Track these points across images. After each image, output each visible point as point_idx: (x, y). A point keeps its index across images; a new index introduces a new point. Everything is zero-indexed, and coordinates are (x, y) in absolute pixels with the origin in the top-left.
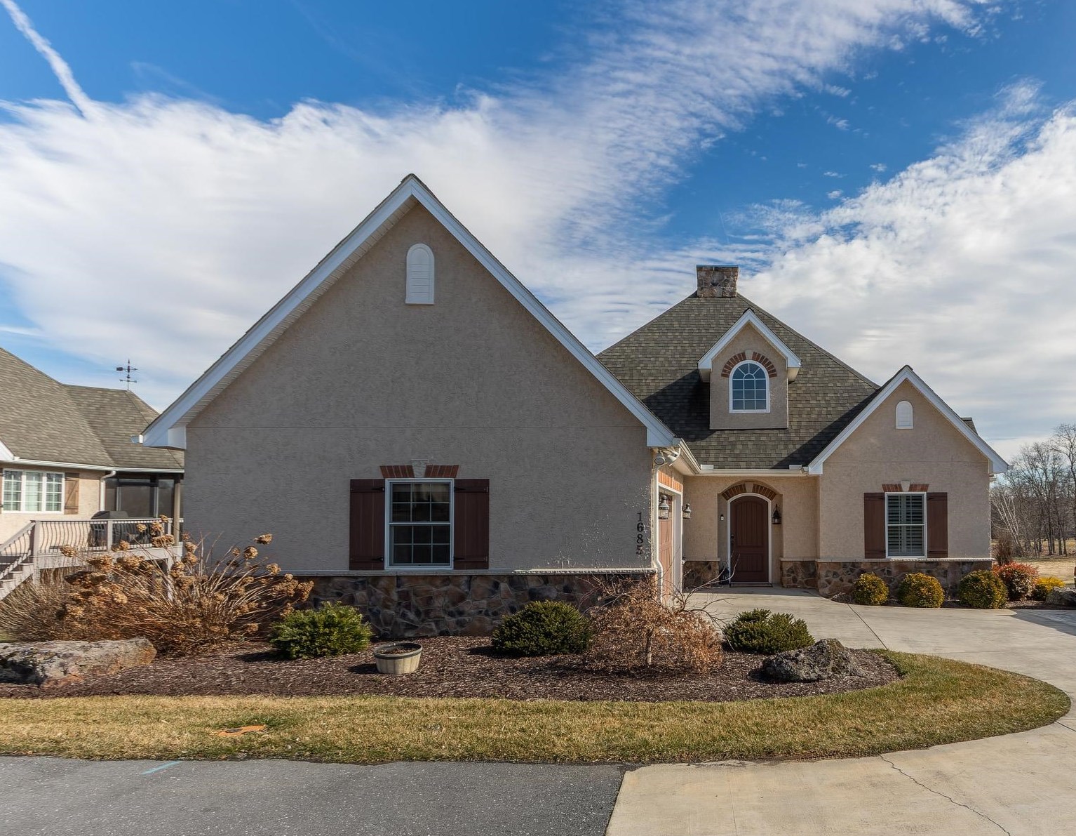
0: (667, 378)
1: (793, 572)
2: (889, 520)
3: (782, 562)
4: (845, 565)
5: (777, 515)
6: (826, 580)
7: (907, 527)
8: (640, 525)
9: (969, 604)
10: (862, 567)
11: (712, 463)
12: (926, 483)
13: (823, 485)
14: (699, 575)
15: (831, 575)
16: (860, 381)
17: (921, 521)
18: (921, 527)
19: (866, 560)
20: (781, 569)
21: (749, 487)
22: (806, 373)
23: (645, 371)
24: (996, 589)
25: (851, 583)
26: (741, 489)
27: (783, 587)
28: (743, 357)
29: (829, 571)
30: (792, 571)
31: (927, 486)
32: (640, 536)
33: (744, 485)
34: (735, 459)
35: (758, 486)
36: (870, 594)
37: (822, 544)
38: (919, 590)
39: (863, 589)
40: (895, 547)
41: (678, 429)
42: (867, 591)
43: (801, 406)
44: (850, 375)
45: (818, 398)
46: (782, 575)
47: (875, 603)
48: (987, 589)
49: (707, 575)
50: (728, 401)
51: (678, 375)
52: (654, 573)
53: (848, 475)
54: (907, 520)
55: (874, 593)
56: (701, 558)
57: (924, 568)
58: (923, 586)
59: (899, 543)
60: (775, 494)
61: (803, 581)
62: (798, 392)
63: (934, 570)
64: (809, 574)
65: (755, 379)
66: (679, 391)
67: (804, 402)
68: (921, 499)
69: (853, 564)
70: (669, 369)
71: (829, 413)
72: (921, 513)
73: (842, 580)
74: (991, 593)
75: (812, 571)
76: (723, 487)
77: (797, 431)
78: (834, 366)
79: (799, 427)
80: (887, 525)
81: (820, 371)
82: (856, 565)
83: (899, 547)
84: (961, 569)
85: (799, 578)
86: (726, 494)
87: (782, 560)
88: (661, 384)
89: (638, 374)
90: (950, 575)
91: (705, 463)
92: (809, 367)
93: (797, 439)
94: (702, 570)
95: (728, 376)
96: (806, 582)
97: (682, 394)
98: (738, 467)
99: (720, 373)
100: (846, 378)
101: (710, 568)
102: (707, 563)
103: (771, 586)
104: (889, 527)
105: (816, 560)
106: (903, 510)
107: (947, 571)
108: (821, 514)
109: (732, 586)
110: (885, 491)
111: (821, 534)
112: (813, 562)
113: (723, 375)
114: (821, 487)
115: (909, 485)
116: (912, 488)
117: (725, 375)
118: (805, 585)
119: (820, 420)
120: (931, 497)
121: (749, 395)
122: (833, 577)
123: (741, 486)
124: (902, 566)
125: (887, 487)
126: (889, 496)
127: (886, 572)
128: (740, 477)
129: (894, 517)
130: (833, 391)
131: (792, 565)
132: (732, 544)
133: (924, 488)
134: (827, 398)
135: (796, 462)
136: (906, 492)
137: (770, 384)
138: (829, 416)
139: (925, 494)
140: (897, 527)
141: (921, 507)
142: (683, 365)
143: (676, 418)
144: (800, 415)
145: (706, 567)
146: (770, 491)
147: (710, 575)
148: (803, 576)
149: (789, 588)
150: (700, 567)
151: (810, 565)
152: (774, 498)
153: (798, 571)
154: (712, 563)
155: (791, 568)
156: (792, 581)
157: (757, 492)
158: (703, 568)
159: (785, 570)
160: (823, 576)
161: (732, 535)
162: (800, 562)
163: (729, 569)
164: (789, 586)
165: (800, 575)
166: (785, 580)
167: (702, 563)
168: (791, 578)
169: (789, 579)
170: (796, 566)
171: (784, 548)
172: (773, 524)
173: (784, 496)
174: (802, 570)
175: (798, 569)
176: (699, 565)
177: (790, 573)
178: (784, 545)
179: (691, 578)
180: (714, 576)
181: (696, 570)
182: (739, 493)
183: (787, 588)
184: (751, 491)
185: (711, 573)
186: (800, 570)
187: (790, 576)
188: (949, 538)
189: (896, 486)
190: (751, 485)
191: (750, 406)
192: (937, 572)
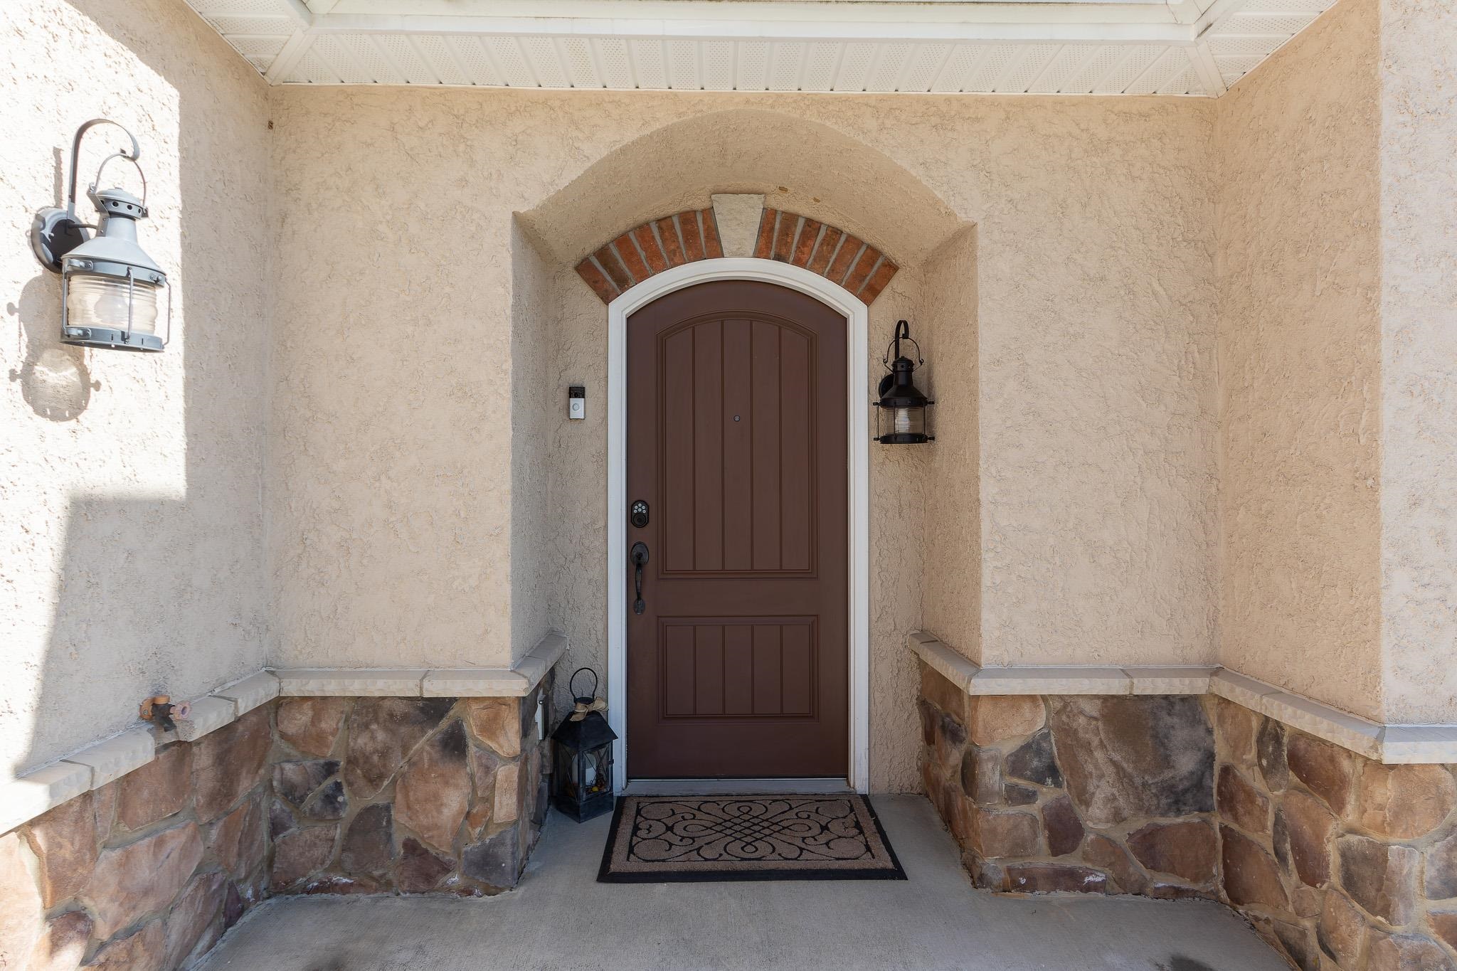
1: (1052, 771)
14: (375, 798)
21: (740, 222)
26: (690, 235)
27: (977, 880)
30: (1037, 765)
33: (709, 213)
35: (791, 218)
49: (435, 799)
61: (1120, 835)
64: (1164, 787)
75: (1186, 763)
85: (1095, 818)
86: (602, 268)
94: (398, 763)
96: (1147, 844)
101: (455, 744)
102: (434, 709)
103: (885, 855)
112: (1192, 703)
118: (1137, 868)
123: (687, 218)
131: (1040, 720)
132: (636, 562)
145: (425, 742)
146: (863, 249)
147: (454, 801)
148: (1121, 802)
149: (1022, 888)
150: (381, 736)
151: (1176, 720)
152: (886, 292)
153: (1090, 768)
154: (474, 707)
155: (1032, 747)
156: (1042, 840)
157: (784, 251)
158: (405, 749)
159: (994, 759)
160: (1414, 884)
161: (640, 508)
162: (1099, 702)
163: (617, 719)
164: (1022, 874)
165: (1099, 797)
166: (993, 831)
167: (400, 708)
168: (1039, 817)
169: (1026, 825)
170: (1067, 732)
171: (987, 598)
172: (886, 440)
173: (982, 242)
174: (1117, 757)
175: (1088, 747)
176: (376, 720)
177: (1030, 779)
178: (986, 581)
179: (317, 817)
180: (489, 801)
181: (352, 761)
182: (676, 260)
183: (1011, 885)
184: (751, 245)
185: (463, 781)
186: (1099, 755)
187: (1029, 797)
190: (752, 211)
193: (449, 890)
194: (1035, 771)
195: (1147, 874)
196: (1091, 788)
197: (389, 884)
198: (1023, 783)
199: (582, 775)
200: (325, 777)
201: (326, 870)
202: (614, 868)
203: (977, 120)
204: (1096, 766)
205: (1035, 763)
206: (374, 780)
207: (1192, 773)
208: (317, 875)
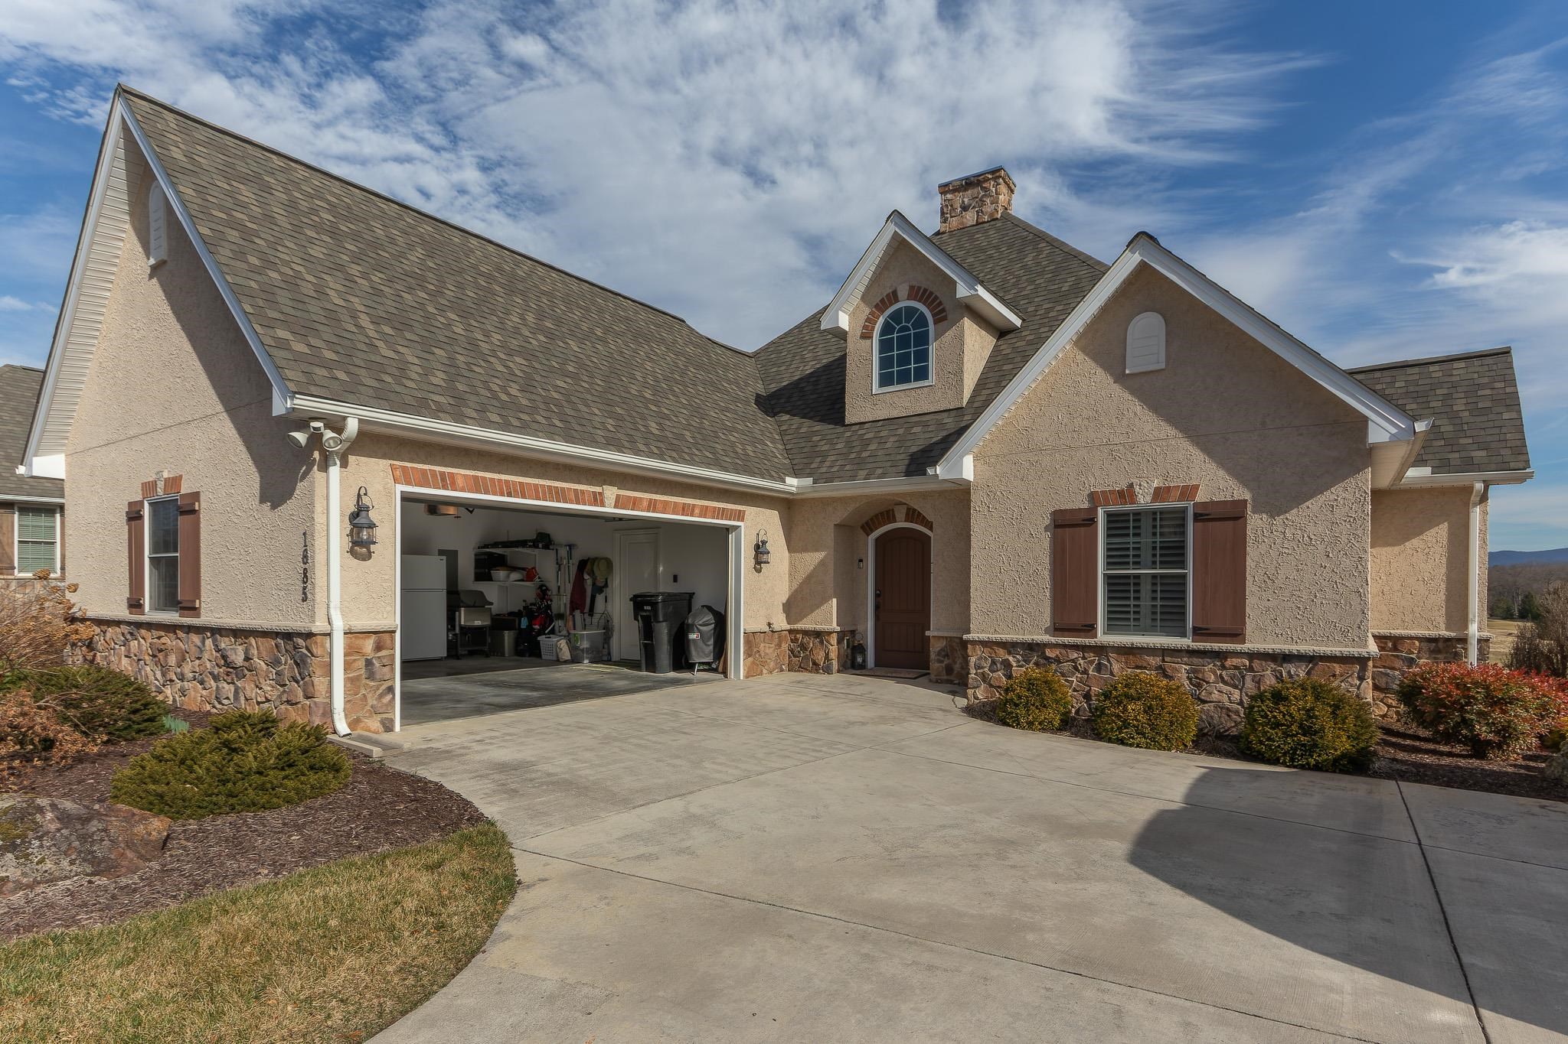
1: (947, 655)
2: (1107, 562)
4: (1013, 647)
6: (978, 674)
7: (1154, 576)
8: (305, 554)
10: (1048, 652)
12: (1194, 482)
13: (975, 500)
14: (807, 653)
17: (1182, 564)
18: (1180, 576)
21: (900, 513)
26: (888, 517)
27: (931, 680)
28: (894, 297)
29: (984, 658)
30: (943, 654)
31: (1195, 488)
32: (306, 572)
33: (893, 510)
35: (908, 510)
37: (972, 607)
46: (931, 660)
49: (818, 653)
50: (871, 375)
53: (1023, 479)
54: (1153, 562)
57: (1185, 663)
59: (1132, 609)
62: (1018, 344)
65: (912, 332)
68: (1182, 517)
69: (1032, 646)
72: (1182, 546)
73: (1008, 676)
76: (840, 515)
80: (1101, 571)
82: (1036, 648)
83: (1133, 616)
84: (1280, 671)
86: (867, 526)
87: (927, 633)
90: (1248, 682)
94: (811, 645)
95: (871, 335)
98: (853, 478)
99: (860, 332)
101: (822, 642)
104: (1107, 577)
105: (965, 635)
106: (1145, 541)
107: (1240, 672)
108: (972, 553)
110: (1098, 503)
112: (961, 639)
113: (863, 336)
114: (972, 504)
115: (1152, 488)
116: (1160, 493)
117: (867, 334)
120: (1203, 513)
121: (904, 360)
122: (992, 670)
123: (888, 512)
124: (1131, 655)
125: (1101, 496)
126: (1107, 514)
127: (1094, 666)
129: (1118, 555)
131: (941, 642)
132: (876, 607)
133: (1188, 492)
136: (1145, 501)
137: (936, 334)
139: (1189, 505)
140: (1127, 577)
141: (1181, 533)
145: (817, 641)
147: (822, 654)
149: (939, 683)
150: (809, 638)
155: (943, 649)
156: (945, 672)
157: (912, 520)
158: (813, 643)
159: (934, 652)
161: (878, 593)
163: (869, 647)
164: (940, 679)
166: (933, 668)
168: (944, 667)
169: (941, 668)
170: (942, 645)
173: (934, 526)
176: (808, 635)
177: (942, 657)
179: (797, 656)
180: (828, 655)
182: (886, 523)
183: (937, 682)
184: (903, 518)
187: (942, 662)
188: (1250, 601)
189: (1121, 493)
190: (904, 510)
191: (904, 378)
192: (1215, 673)
193: (820, 673)
199: (858, 660)
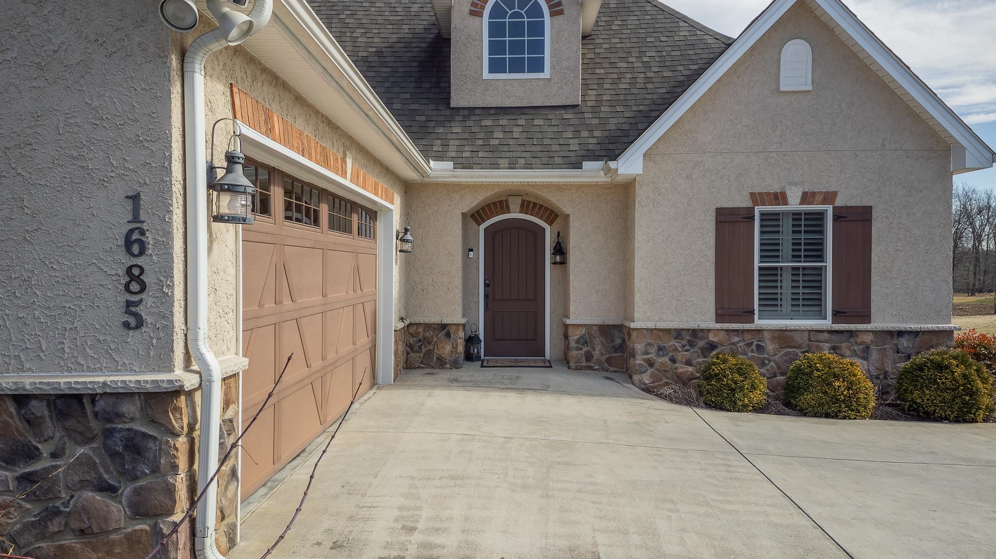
0: (386, 31)
1: (585, 342)
2: (761, 257)
3: (566, 326)
4: (678, 333)
5: (560, 250)
6: (644, 360)
7: (794, 268)
8: (135, 236)
9: (924, 413)
10: (712, 338)
11: (452, 159)
12: (832, 189)
13: (641, 195)
14: (431, 347)
15: (653, 350)
16: (698, 32)
17: (821, 257)
18: (820, 268)
19: (719, 326)
20: (566, 337)
21: (515, 203)
22: (609, 23)
23: (352, 21)
24: (980, 385)
25: (691, 365)
26: (502, 207)
27: (569, 368)
29: (649, 344)
30: (583, 341)
31: (835, 194)
32: (136, 272)
33: (507, 201)
34: (490, 155)
35: (529, 202)
36: (733, 390)
37: (637, 297)
38: (830, 384)
39: (719, 380)
40: (770, 303)
41: (399, 106)
42: (727, 385)
43: (602, 71)
44: (682, 24)
45: (631, 60)
46: (567, 348)
47: (744, 409)
48: (963, 385)
49: (444, 348)
50: (480, 58)
51: (404, 27)
52: (177, 392)
53: (688, 177)
54: (793, 256)
55: (742, 389)
56: (434, 319)
57: (827, 342)
58: (836, 376)
59: (779, 297)
60: (557, 216)
61: (603, 359)
62: (597, 51)
63: (844, 345)
64: (613, 347)
65: (526, 20)
66: (405, 50)
67: (607, 65)
68: (822, 219)
69: (695, 333)
70: (391, 18)
71: (648, 80)
72: (821, 243)
73: (673, 361)
74: (973, 393)
75: (618, 341)
76: (470, 203)
77: (595, 110)
78: (655, 13)
79: (599, 102)
80: (757, 264)
81: (632, 21)
82: (700, 334)
83: (779, 303)
84: (896, 345)
85: (596, 354)
86: (477, 215)
87: (568, 322)
88: (375, 40)
89: (339, 25)
90: (874, 356)
91: (439, 158)
92: (614, 14)
93: (596, 121)
94: (435, 339)
95: (479, 14)
96: (608, 360)
97: (410, 54)
98: (495, 166)
99: (467, 8)
100: (674, 29)
101: (448, 335)
102: (444, 326)
103: (548, 365)
104: (760, 269)
105: (627, 324)
106: (786, 238)
107: (868, 348)
108: (637, 246)
109: (485, 364)
110: (755, 203)
111: (637, 280)
112: (620, 327)
113: (472, 13)
114: (637, 199)
115: (800, 194)
116: (806, 198)
117: (476, 13)
118: (606, 365)
119: (634, 91)
120: (840, 215)
121: (517, 47)
122: (658, 355)
123: (501, 202)
124: (783, 336)
125: (757, 198)
126: (762, 214)
127: (754, 347)
128: (498, 185)
129: (770, 250)
130: (654, 49)
131: (583, 331)
132: (486, 296)
133: (829, 197)
134: (645, 59)
135: (592, 156)
136: (794, 204)
137: (552, 27)
138: (649, 86)
139: (829, 209)
140: (776, 268)
141: (821, 232)
142: (412, 14)
143: (396, 90)
144: (600, 85)
145: (442, 334)
146: (549, 210)
147: (448, 348)
148: (603, 350)
149: (579, 370)
150: (431, 333)
151: (616, 331)
152: (556, 222)
153: (595, 342)
154: (453, 327)
155: (582, 337)
156: (584, 359)
157: (527, 211)
158: (437, 336)
159: (573, 340)
160: (639, 352)
161: (487, 282)
162: (597, 327)
163: (482, 337)
164: (579, 366)
165: (597, 349)
166: (572, 356)
167: (436, 327)
168: (583, 353)
169: (580, 355)
170: (590, 334)
171: (571, 303)
172: (554, 264)
173: (571, 218)
174: (601, 340)
175: (595, 338)
176: (430, 329)
177: (581, 345)
178: (571, 299)
179: (417, 352)
180: (456, 348)
181: (425, 339)
182: (498, 214)
183: (576, 369)
184: (518, 210)
185: (451, 343)
186: (598, 339)
187: (581, 349)
188: (874, 288)
189: (776, 195)
190: (518, 201)
191: (517, 67)
192: (849, 349)
193: (447, 368)
194: (582, 342)
195: (609, 367)
196: (595, 347)
197: (433, 367)
198: (580, 346)
199: (474, 351)
200: (419, 342)
201: (419, 364)
202: (484, 365)
203: (570, 190)
204: (597, 342)
205: (582, 341)
206: (429, 343)
207: (619, 344)
208: (417, 365)
